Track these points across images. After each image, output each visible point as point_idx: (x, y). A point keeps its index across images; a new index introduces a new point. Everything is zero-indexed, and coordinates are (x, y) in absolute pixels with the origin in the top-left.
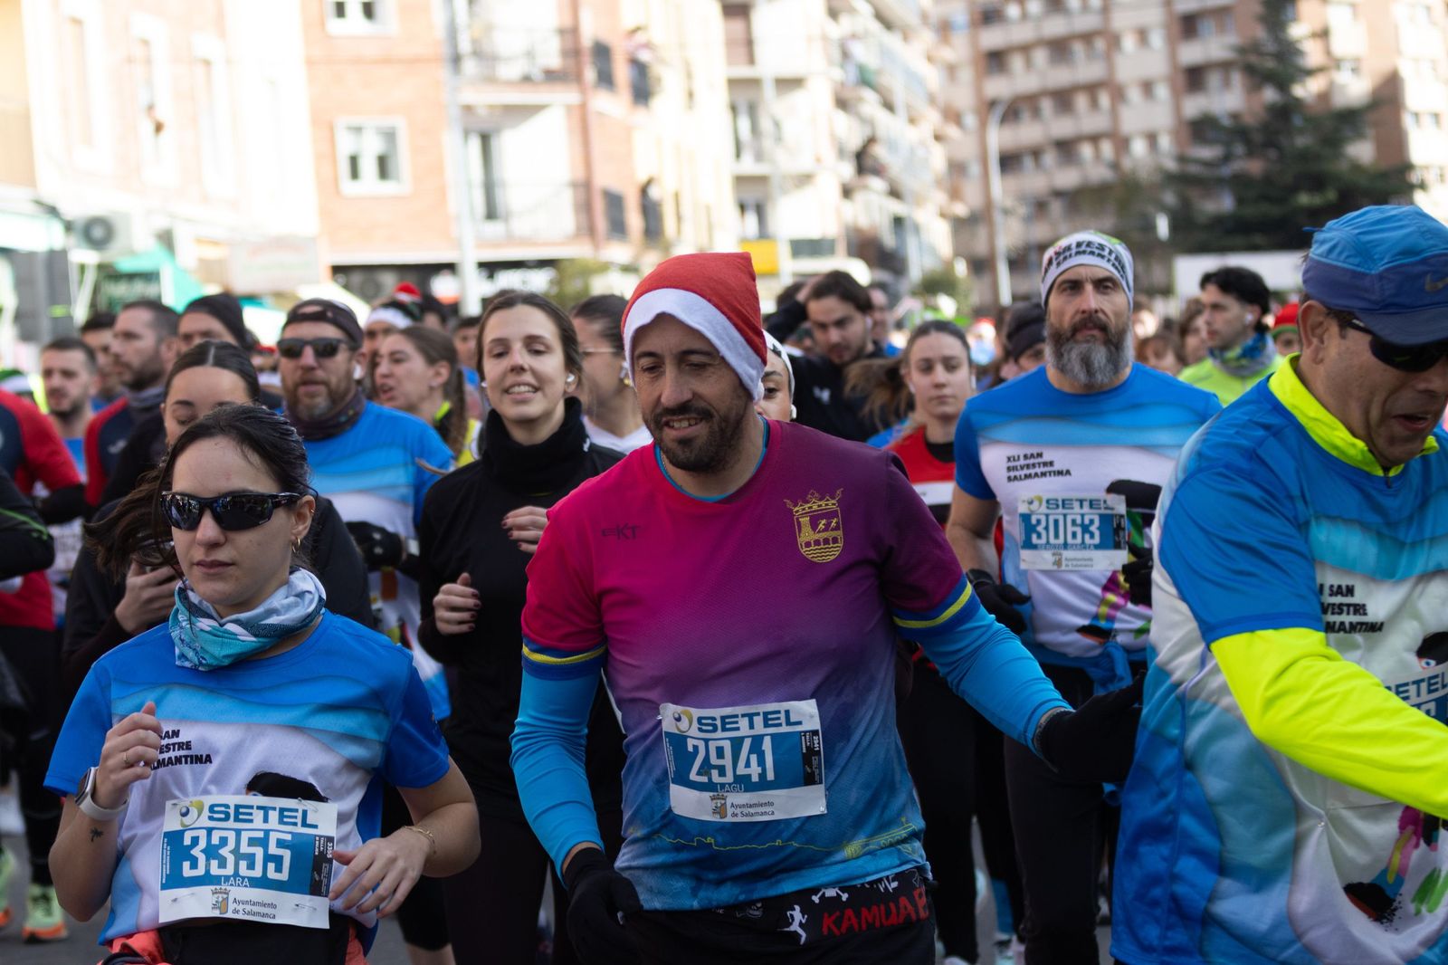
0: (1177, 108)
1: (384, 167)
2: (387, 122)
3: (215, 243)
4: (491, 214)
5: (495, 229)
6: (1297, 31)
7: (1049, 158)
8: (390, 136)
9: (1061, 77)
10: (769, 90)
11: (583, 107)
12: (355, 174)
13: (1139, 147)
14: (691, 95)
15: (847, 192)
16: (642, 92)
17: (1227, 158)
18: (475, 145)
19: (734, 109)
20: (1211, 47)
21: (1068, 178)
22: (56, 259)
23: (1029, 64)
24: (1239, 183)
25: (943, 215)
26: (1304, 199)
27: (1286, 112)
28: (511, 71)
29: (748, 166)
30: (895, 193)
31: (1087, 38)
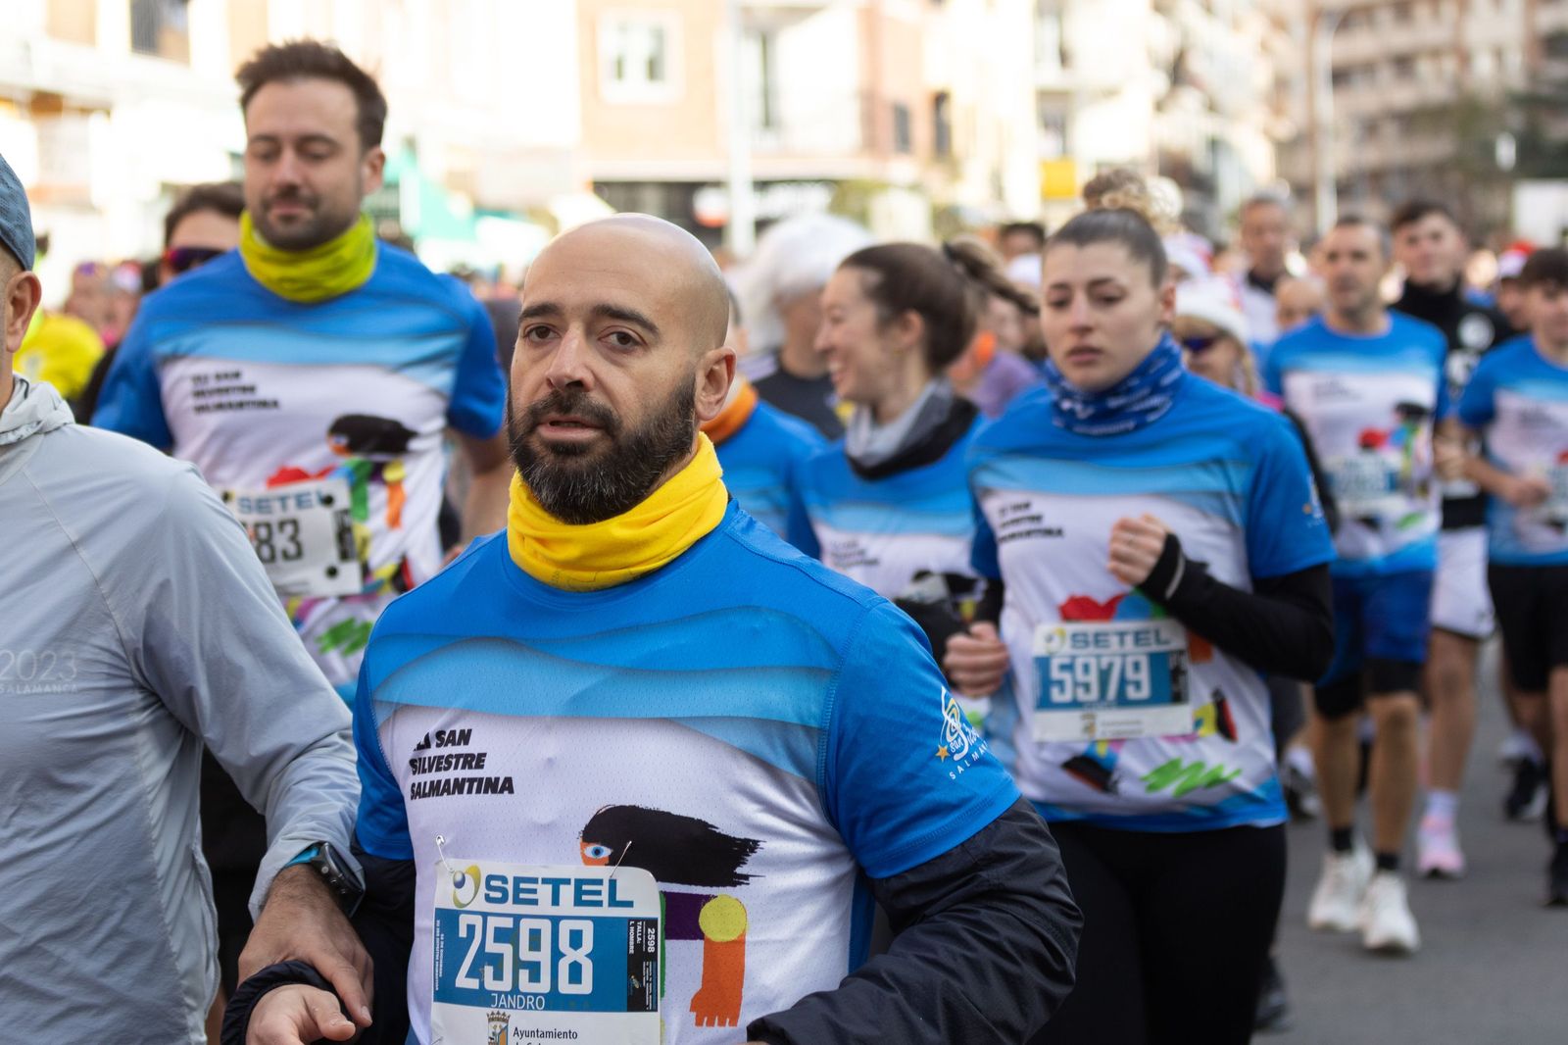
0: (1530, 20)
1: (654, 69)
2: (657, 19)
3: (465, 151)
4: (768, 123)
5: (769, 142)
7: (1386, 75)
8: (659, 36)
12: (620, 75)
13: (1484, 67)
15: (1159, 106)
18: (751, 51)
19: (1040, 11)
21: (1403, 95)
25: (1267, 133)
29: (1052, 76)
30: (1212, 107)
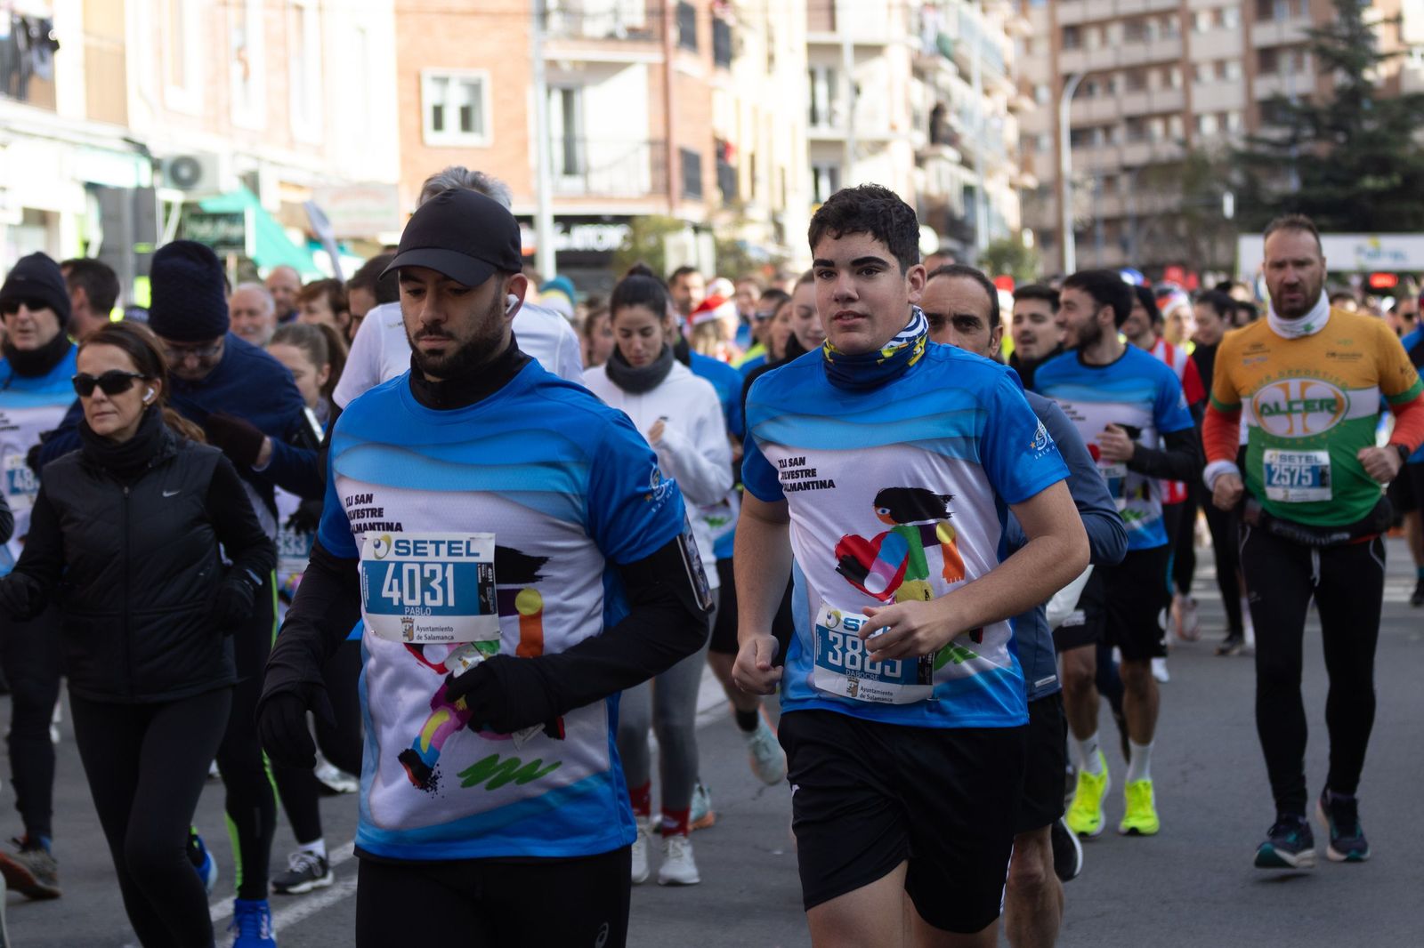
0: (1249, 89)
1: (467, 119)
2: (473, 74)
3: (299, 187)
4: (570, 169)
5: (573, 184)
6: (1370, 16)
7: (1120, 134)
8: (475, 88)
9: (1136, 53)
10: (848, 55)
11: (665, 66)
12: (438, 124)
13: (1209, 126)
14: (771, 58)
15: (920, 160)
16: (723, 53)
17: (1294, 141)
18: (557, 98)
19: (812, 74)
20: (1285, 29)
21: (1137, 154)
22: (143, 197)
23: (1104, 39)
24: (1306, 165)
25: (1012, 186)
26: (1369, 182)
27: (1356, 94)
28: (596, 28)
29: (824, 132)
30: (966, 163)
31: (1164, 15)
